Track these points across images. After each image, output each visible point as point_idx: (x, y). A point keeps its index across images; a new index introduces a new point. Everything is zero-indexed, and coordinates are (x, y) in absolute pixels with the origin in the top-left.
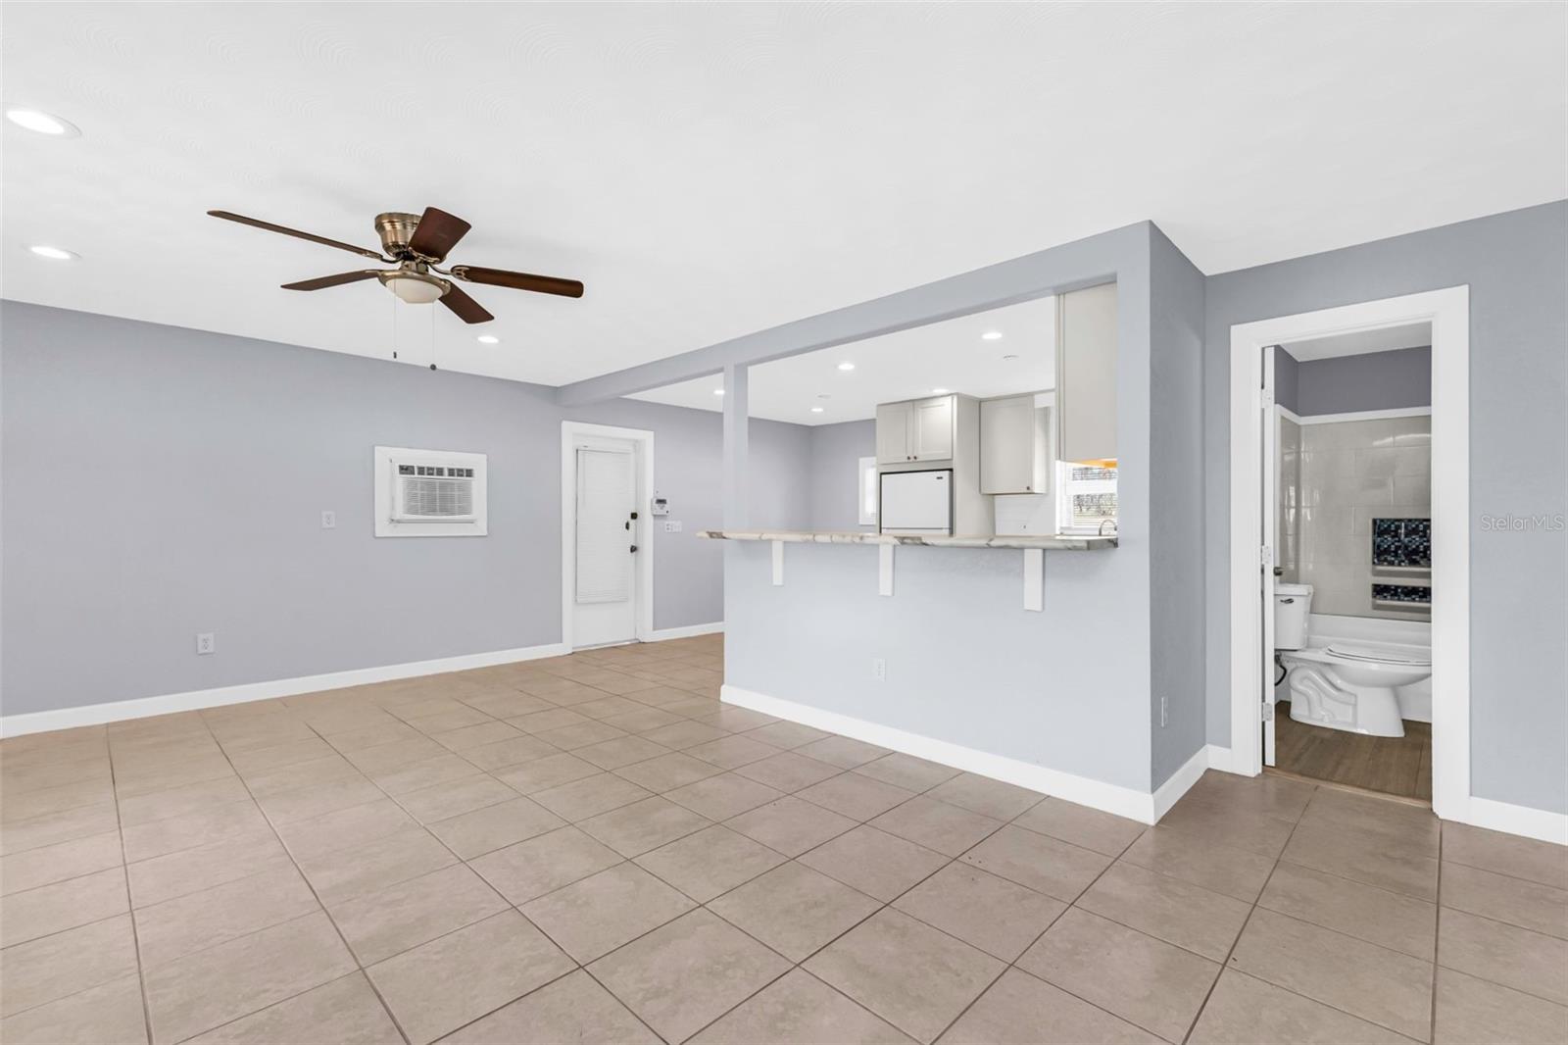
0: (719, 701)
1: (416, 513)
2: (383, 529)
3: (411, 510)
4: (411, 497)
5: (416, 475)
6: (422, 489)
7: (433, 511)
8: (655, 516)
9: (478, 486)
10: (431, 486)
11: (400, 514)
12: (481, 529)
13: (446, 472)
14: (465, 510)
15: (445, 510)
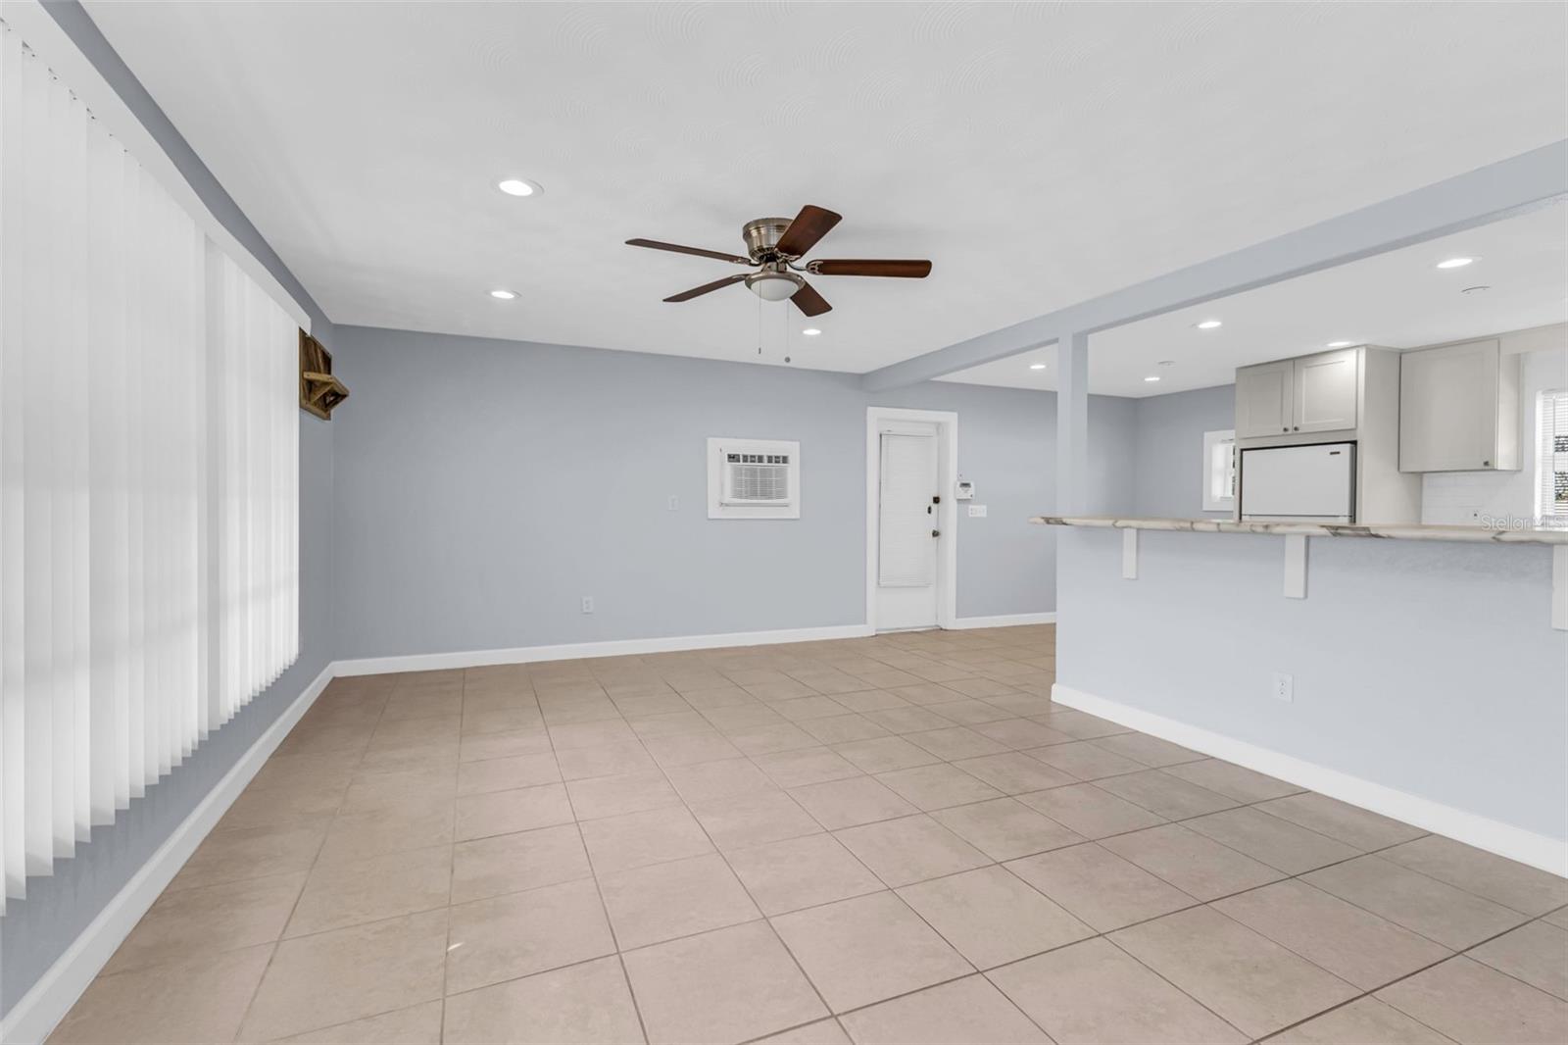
0: (1050, 700)
1: (741, 497)
2: (714, 512)
3: (738, 494)
4: (737, 483)
5: (741, 463)
6: (746, 476)
7: (754, 494)
8: (959, 500)
9: (793, 471)
10: (753, 472)
11: (728, 498)
12: (794, 512)
13: (766, 459)
14: (782, 494)
15: (766, 495)
